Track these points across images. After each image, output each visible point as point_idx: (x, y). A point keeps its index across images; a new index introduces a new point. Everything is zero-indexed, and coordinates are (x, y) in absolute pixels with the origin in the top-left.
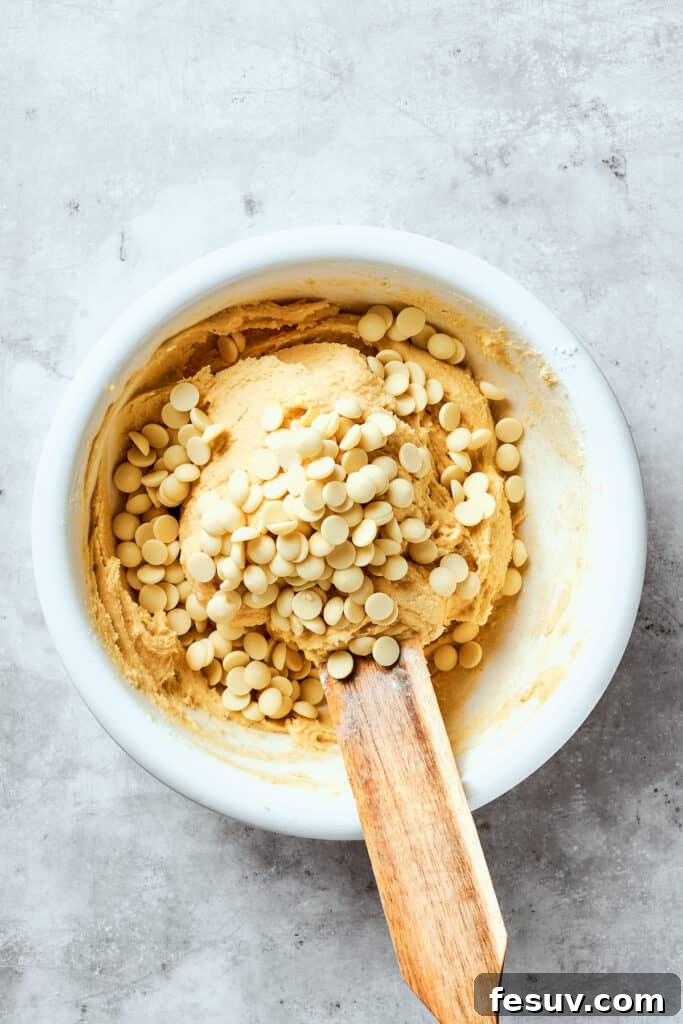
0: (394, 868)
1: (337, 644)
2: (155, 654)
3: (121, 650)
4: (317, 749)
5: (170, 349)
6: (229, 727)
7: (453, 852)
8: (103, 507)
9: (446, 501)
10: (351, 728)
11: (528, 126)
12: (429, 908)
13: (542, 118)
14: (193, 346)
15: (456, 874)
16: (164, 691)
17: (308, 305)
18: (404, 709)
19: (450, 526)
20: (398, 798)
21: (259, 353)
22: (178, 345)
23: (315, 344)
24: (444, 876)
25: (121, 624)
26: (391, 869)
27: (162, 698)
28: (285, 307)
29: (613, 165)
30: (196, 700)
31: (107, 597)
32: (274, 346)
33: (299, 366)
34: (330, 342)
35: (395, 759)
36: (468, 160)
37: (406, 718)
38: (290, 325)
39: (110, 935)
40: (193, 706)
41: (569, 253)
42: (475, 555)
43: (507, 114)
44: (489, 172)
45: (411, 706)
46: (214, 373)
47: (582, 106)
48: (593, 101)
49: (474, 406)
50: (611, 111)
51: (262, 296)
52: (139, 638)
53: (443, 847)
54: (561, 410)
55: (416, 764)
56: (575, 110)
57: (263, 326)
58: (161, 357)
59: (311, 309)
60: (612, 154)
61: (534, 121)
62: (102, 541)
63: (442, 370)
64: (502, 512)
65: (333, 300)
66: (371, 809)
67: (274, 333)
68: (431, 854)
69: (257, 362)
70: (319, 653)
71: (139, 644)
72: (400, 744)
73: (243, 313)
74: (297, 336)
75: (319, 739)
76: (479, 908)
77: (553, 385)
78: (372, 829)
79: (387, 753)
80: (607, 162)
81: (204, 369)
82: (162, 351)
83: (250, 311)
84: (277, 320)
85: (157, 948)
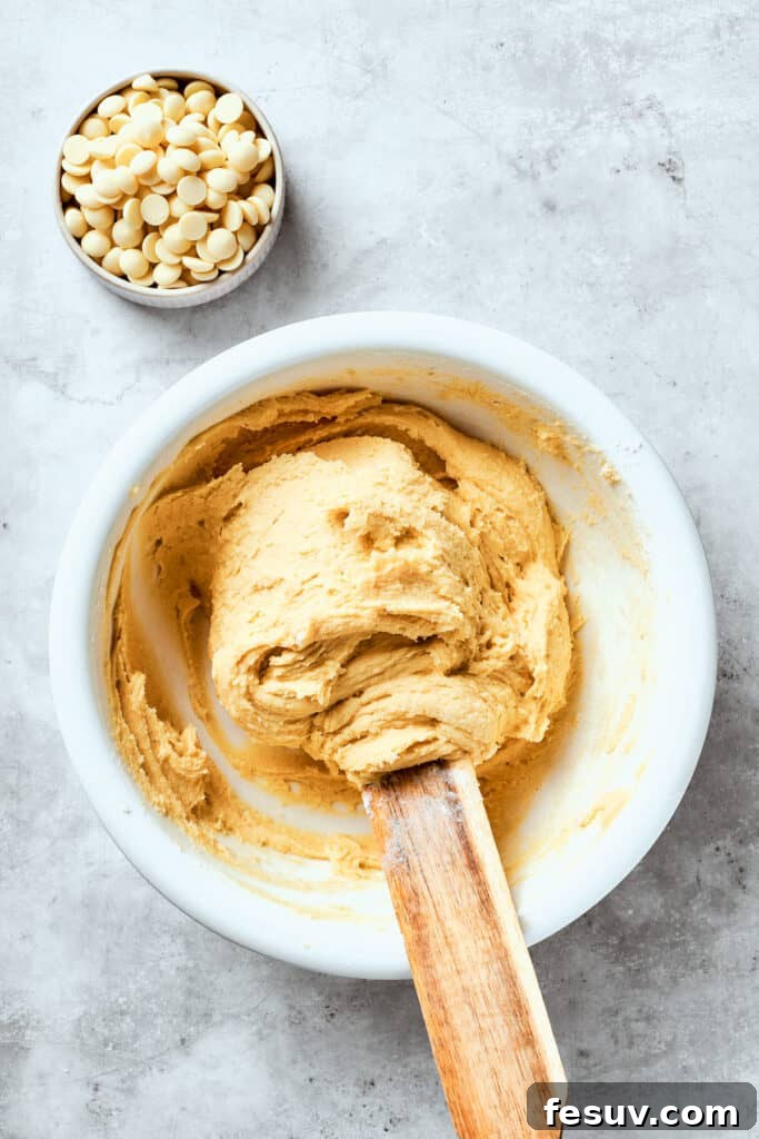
0: (445, 1013)
1: (382, 766)
2: (184, 777)
3: (147, 774)
4: (360, 877)
5: (198, 447)
6: (262, 854)
7: (508, 993)
8: (125, 618)
9: (498, 608)
10: (398, 857)
11: (577, 127)
12: (483, 1055)
13: (592, 116)
14: (223, 441)
15: (512, 1018)
16: (193, 816)
17: (348, 395)
18: (455, 837)
19: (504, 636)
20: (448, 934)
21: (293, 447)
22: (207, 442)
23: (356, 438)
24: (499, 1020)
25: (146, 745)
26: (442, 1012)
27: (191, 825)
28: (323, 398)
29: (670, 169)
30: (228, 825)
31: (132, 716)
32: (311, 440)
33: (339, 463)
34: (372, 436)
35: (445, 891)
36: (513, 163)
37: (457, 847)
38: (329, 417)
39: (124, 1007)
40: (225, 832)
41: (622, 264)
42: (531, 667)
43: (555, 113)
44: (535, 177)
45: (463, 834)
46: (246, 471)
47: (636, 104)
48: (648, 99)
49: (529, 504)
50: (668, 110)
51: (299, 388)
52: (166, 760)
53: (499, 989)
54: (623, 509)
55: (468, 897)
56: (629, 109)
57: (299, 419)
58: (189, 455)
59: (352, 400)
60: (669, 157)
61: (583, 121)
62: (125, 655)
63: (494, 464)
64: (559, 618)
65: (374, 389)
66: (420, 946)
67: (312, 426)
68: (485, 997)
69: (293, 458)
70: (362, 775)
71: (166, 766)
72: (451, 874)
73: (278, 406)
74: (337, 429)
75: (362, 866)
76: (537, 1055)
77: (615, 483)
78: (422, 969)
79: (437, 884)
80: (663, 165)
81: (235, 467)
82: (189, 448)
83: (286, 403)
84: (315, 413)
85: (175, 1021)
